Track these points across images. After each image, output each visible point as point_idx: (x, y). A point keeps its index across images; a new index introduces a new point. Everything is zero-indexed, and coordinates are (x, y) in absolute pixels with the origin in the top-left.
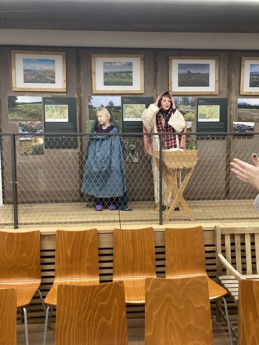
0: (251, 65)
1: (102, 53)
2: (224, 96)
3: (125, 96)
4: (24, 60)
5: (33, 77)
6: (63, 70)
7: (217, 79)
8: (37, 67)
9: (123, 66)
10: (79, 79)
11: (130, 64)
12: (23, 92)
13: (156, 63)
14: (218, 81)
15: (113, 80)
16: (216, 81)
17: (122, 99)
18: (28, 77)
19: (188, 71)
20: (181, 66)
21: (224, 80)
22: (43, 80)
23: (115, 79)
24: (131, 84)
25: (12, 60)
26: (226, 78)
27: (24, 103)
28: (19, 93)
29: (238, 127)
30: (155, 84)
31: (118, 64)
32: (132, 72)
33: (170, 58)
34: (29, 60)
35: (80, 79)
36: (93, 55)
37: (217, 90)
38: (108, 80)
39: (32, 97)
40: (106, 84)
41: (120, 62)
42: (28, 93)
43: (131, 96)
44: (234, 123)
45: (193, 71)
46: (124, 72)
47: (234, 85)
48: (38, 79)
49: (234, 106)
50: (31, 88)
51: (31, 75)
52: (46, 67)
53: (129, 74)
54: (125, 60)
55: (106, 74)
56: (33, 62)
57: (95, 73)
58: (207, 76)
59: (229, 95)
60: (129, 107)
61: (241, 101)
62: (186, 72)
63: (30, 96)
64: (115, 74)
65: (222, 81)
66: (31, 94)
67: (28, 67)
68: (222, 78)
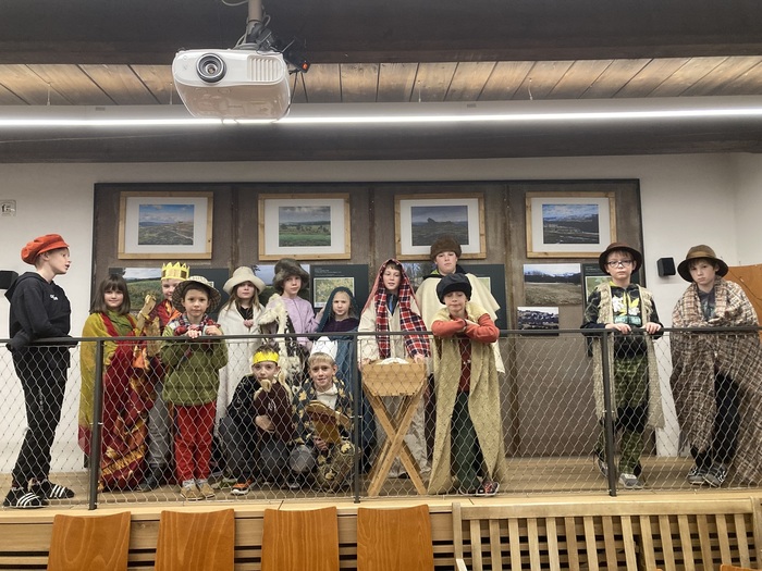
0: (544, 205)
1: (277, 192)
2: (497, 260)
3: (317, 263)
4: (142, 207)
5: (154, 235)
6: (208, 222)
7: (483, 232)
8: (163, 218)
9: (314, 214)
10: (235, 237)
11: (327, 210)
12: (136, 261)
13: (371, 206)
14: (485, 235)
15: (295, 237)
16: (481, 235)
17: (313, 268)
18: (147, 235)
19: (429, 219)
20: (415, 211)
21: (496, 231)
22: (172, 240)
23: (300, 236)
24: (328, 243)
25: (122, 207)
26: (499, 229)
27: (136, 280)
28: (129, 262)
29: (527, 316)
30: (371, 243)
31: (305, 210)
32: (329, 223)
33: (396, 197)
34: (150, 206)
35: (237, 237)
36: (261, 196)
37: (484, 250)
38: (284, 236)
40: (283, 243)
41: (307, 206)
42: (144, 262)
43: (328, 263)
44: (519, 308)
45: (438, 219)
46: (316, 224)
47: (513, 240)
48: (163, 238)
49: (517, 278)
50: (149, 254)
51: (151, 232)
52: (178, 217)
53: (324, 226)
54: (317, 203)
55: (283, 227)
56: (157, 209)
57: (263, 227)
58: (465, 225)
59: (506, 257)
60: (325, 283)
61: (530, 268)
62: (426, 221)
63: (148, 266)
64: (299, 226)
65: (491, 235)
66: (150, 263)
67: (148, 219)
68: (491, 229)
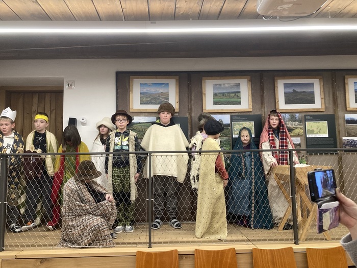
0: (355, 83)
1: (211, 76)
2: (331, 112)
3: (233, 114)
4: (141, 84)
5: (148, 99)
6: (176, 92)
7: (323, 97)
8: (153, 90)
9: (231, 87)
10: (190, 100)
11: (238, 85)
12: (139, 113)
13: (261, 83)
15: (222, 100)
17: (231, 117)
18: (145, 99)
19: (294, 90)
20: (286, 86)
21: (329, 97)
22: (157, 102)
23: (224, 99)
24: (239, 103)
25: (131, 85)
26: (331, 95)
27: (140, 123)
28: (136, 114)
29: (348, 142)
30: (262, 103)
31: (227, 85)
32: (240, 92)
33: (276, 78)
34: (146, 84)
36: (203, 78)
37: (324, 106)
38: (217, 100)
39: (147, 117)
40: (216, 103)
41: (228, 84)
42: (144, 114)
43: (240, 114)
44: (344, 138)
45: (298, 90)
46: (233, 93)
47: (340, 101)
48: (153, 101)
49: (341, 122)
50: (146, 109)
51: (147, 98)
52: (161, 90)
53: (237, 94)
54: (232, 82)
55: (215, 95)
56: (149, 86)
57: (205, 94)
58: (313, 93)
59: (335, 111)
60: (238, 125)
61: (348, 116)
62: (291, 91)
63: (145, 116)
64: (223, 94)
65: (327, 98)
67: (145, 91)
68: (327, 95)
